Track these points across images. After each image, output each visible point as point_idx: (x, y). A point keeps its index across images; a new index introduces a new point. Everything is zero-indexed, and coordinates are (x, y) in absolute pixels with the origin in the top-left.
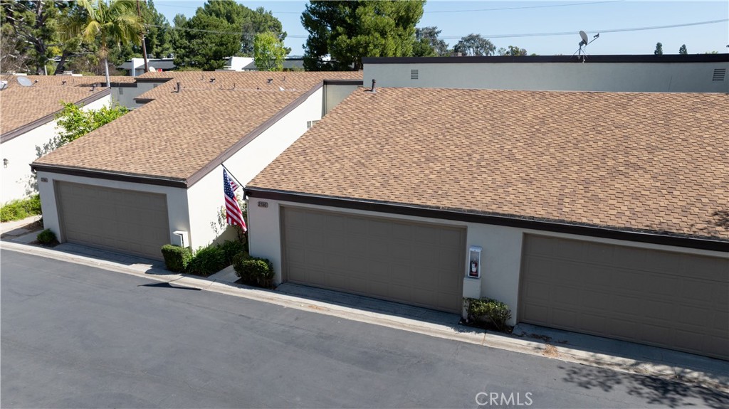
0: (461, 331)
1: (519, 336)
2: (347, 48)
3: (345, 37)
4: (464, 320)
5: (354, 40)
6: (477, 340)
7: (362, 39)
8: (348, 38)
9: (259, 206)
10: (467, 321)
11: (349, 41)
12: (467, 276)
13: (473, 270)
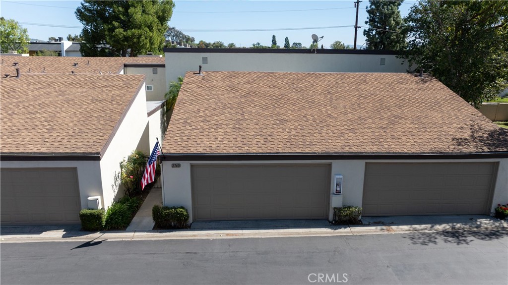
0: (336, 230)
1: (369, 225)
2: (123, 38)
3: (121, 30)
4: (330, 222)
5: (129, 33)
6: (348, 232)
7: (136, 31)
8: (124, 31)
9: (173, 167)
10: (334, 222)
11: (125, 33)
12: (334, 194)
13: (338, 189)
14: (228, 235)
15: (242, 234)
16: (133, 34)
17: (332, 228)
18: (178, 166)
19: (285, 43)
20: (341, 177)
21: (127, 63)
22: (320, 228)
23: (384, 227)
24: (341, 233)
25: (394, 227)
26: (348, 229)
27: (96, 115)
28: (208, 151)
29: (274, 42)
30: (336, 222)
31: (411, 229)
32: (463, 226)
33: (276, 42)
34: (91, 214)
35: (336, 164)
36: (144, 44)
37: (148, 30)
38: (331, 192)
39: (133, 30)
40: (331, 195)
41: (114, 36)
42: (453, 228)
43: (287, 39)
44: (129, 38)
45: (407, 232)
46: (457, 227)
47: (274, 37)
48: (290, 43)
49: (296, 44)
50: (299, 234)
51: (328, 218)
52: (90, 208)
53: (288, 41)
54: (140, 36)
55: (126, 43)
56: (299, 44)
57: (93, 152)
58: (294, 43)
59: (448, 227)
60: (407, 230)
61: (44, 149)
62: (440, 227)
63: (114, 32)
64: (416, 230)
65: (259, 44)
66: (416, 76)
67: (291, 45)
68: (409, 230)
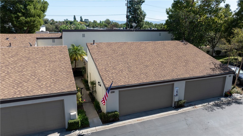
0: (177, 110)
1: (188, 107)
2: (25, 22)
3: (24, 18)
4: (174, 108)
5: (28, 19)
6: (182, 111)
7: (32, 19)
8: (26, 18)
9: (111, 93)
10: (175, 107)
11: (26, 20)
12: (175, 96)
13: (177, 94)
14: (138, 120)
15: (144, 119)
16: (31, 20)
17: (176, 110)
18: (114, 92)
19: (80, 19)
20: (178, 88)
21: (38, 37)
22: (172, 111)
23: (194, 107)
24: (180, 111)
25: (197, 106)
26: (182, 110)
27: (58, 70)
28: (126, 84)
29: (75, 18)
30: (176, 107)
31: (203, 106)
32: (218, 102)
33: (76, 18)
34: (74, 122)
35: (176, 83)
36: (37, 25)
37: (38, 18)
38: (174, 95)
39: (31, 18)
40: (174, 97)
41: (19, 21)
42: (215, 103)
43: (81, 17)
44: (29, 22)
45: (202, 107)
46: (216, 102)
47: (75, 16)
48: (83, 19)
49: (86, 20)
50: (165, 115)
51: (172, 106)
52: (73, 119)
53: (82, 18)
54: (34, 21)
55: (27, 25)
56: (87, 20)
57: (73, 90)
58: (85, 19)
59: (213, 103)
60: (201, 107)
61: (44, 92)
62: (211, 103)
63: (20, 19)
64: (204, 106)
65: (67, 20)
66: (181, 42)
67: (83, 20)
68: (202, 106)
